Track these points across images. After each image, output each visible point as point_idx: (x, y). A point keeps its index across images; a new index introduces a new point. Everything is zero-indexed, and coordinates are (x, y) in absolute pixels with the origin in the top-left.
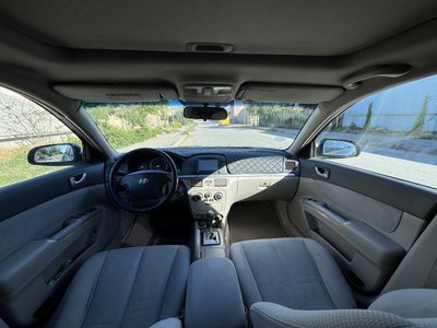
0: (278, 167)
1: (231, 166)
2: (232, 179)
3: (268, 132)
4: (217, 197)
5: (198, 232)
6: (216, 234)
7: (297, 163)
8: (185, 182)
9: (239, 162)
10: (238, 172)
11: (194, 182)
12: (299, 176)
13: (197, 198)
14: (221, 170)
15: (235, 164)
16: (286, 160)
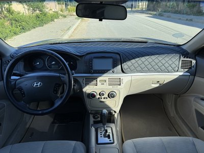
0: (173, 66)
1: (125, 66)
2: (126, 78)
3: (155, 16)
4: (111, 96)
5: (93, 130)
6: (109, 131)
7: (194, 62)
8: (80, 80)
9: (133, 61)
10: (132, 71)
11: (89, 81)
12: (195, 75)
13: (92, 96)
14: (115, 69)
15: (129, 63)
16: (182, 58)
